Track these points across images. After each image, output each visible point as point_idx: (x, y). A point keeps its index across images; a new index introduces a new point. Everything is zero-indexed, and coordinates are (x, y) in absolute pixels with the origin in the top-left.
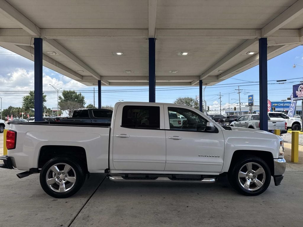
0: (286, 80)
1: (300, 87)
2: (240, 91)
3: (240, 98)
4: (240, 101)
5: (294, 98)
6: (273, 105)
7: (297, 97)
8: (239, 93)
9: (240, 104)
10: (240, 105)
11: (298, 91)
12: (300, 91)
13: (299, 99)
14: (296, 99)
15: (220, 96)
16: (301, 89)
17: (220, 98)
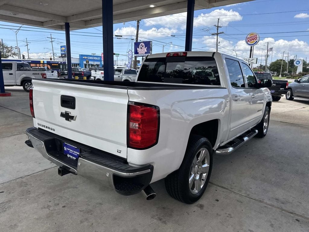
0: (122, 36)
1: (141, 45)
2: (53, 40)
3: (53, 47)
4: (53, 51)
5: (135, 55)
6: (83, 58)
7: (138, 53)
8: (52, 42)
9: (54, 54)
10: (54, 56)
11: (139, 48)
12: (141, 48)
13: (140, 56)
14: (137, 55)
15: (26, 43)
16: (141, 47)
17: (27, 45)
